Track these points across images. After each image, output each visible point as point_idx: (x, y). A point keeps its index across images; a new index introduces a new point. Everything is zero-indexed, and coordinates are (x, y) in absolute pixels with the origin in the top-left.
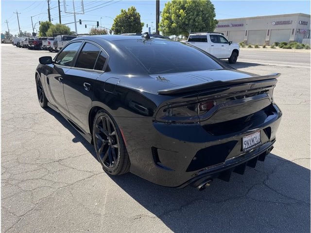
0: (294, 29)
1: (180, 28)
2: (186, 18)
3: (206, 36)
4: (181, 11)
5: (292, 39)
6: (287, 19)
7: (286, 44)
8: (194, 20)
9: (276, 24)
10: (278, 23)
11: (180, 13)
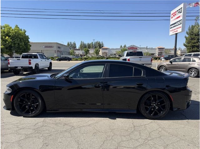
0: (55, 51)
1: (6, 48)
2: (12, 43)
3: (37, 55)
4: (7, 37)
5: (56, 55)
6: (50, 45)
7: (53, 58)
8: (19, 44)
9: (45, 47)
10: (46, 47)
11: (6, 39)
